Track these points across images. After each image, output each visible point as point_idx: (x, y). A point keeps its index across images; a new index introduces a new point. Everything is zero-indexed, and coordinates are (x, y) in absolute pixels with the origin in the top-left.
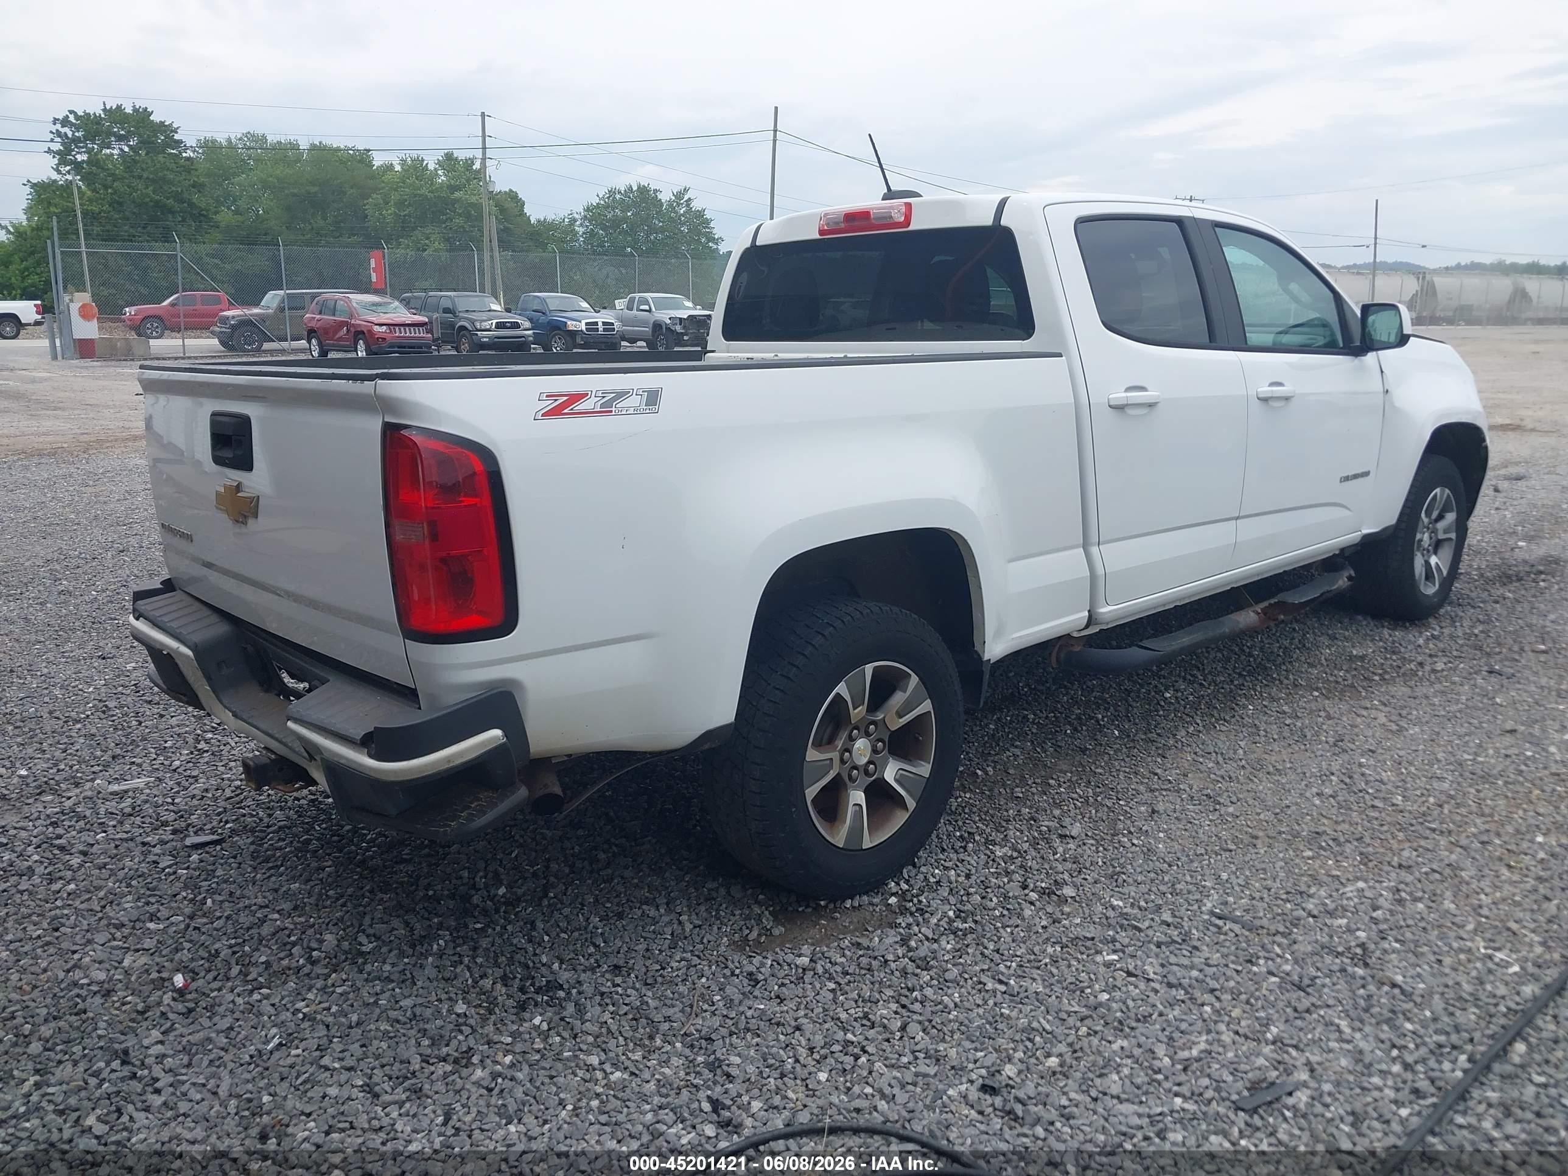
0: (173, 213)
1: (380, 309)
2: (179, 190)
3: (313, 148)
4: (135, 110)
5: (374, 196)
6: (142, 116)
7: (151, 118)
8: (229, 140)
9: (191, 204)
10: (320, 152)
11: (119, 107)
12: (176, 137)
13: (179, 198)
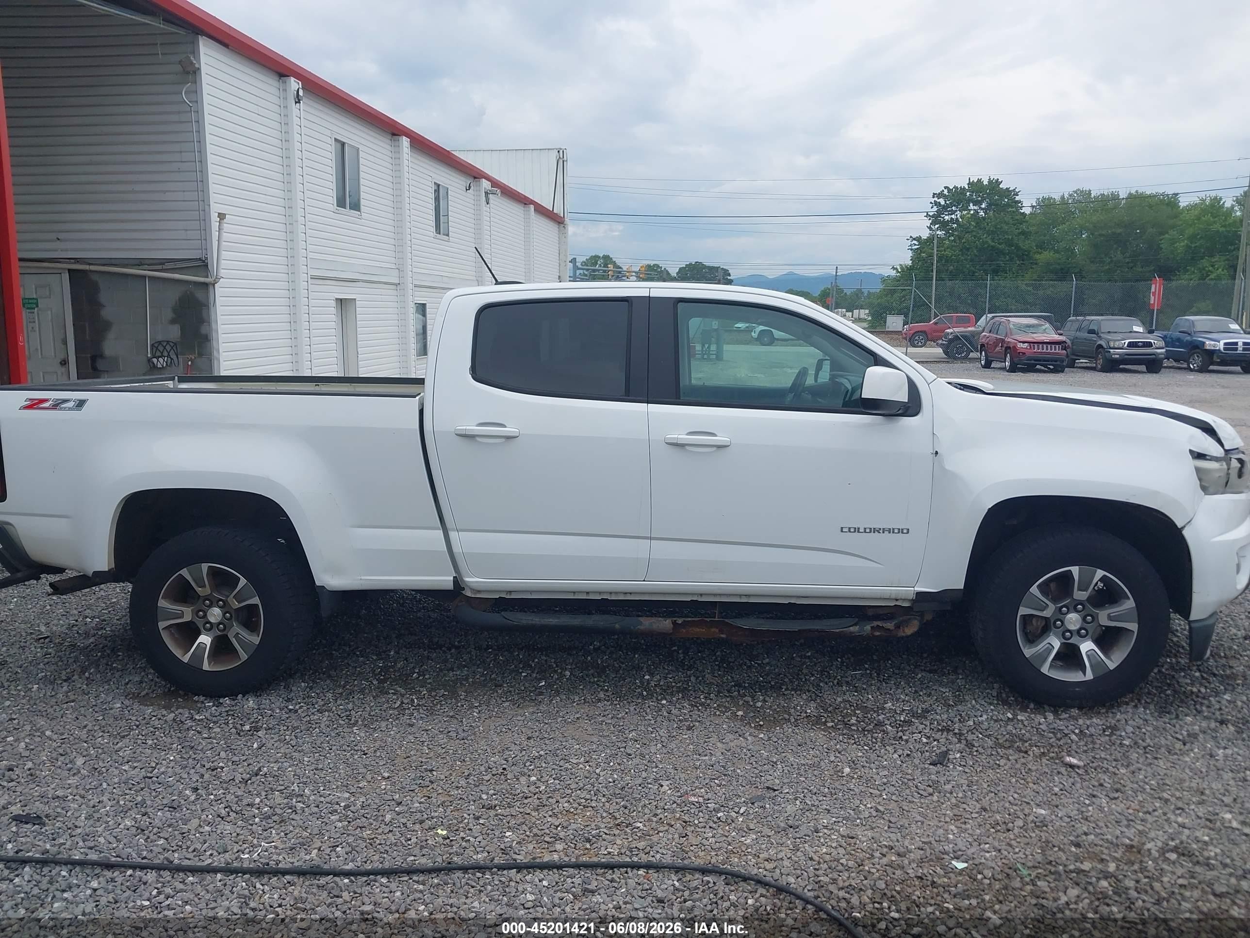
0: (1004, 254)
1: (1032, 330)
2: (1010, 237)
3: (1130, 196)
4: (990, 181)
5: (1171, 232)
6: (994, 184)
7: (1001, 186)
8: (1063, 197)
9: (1018, 248)
10: (1137, 200)
11: (979, 181)
12: (1017, 198)
13: (1010, 243)
